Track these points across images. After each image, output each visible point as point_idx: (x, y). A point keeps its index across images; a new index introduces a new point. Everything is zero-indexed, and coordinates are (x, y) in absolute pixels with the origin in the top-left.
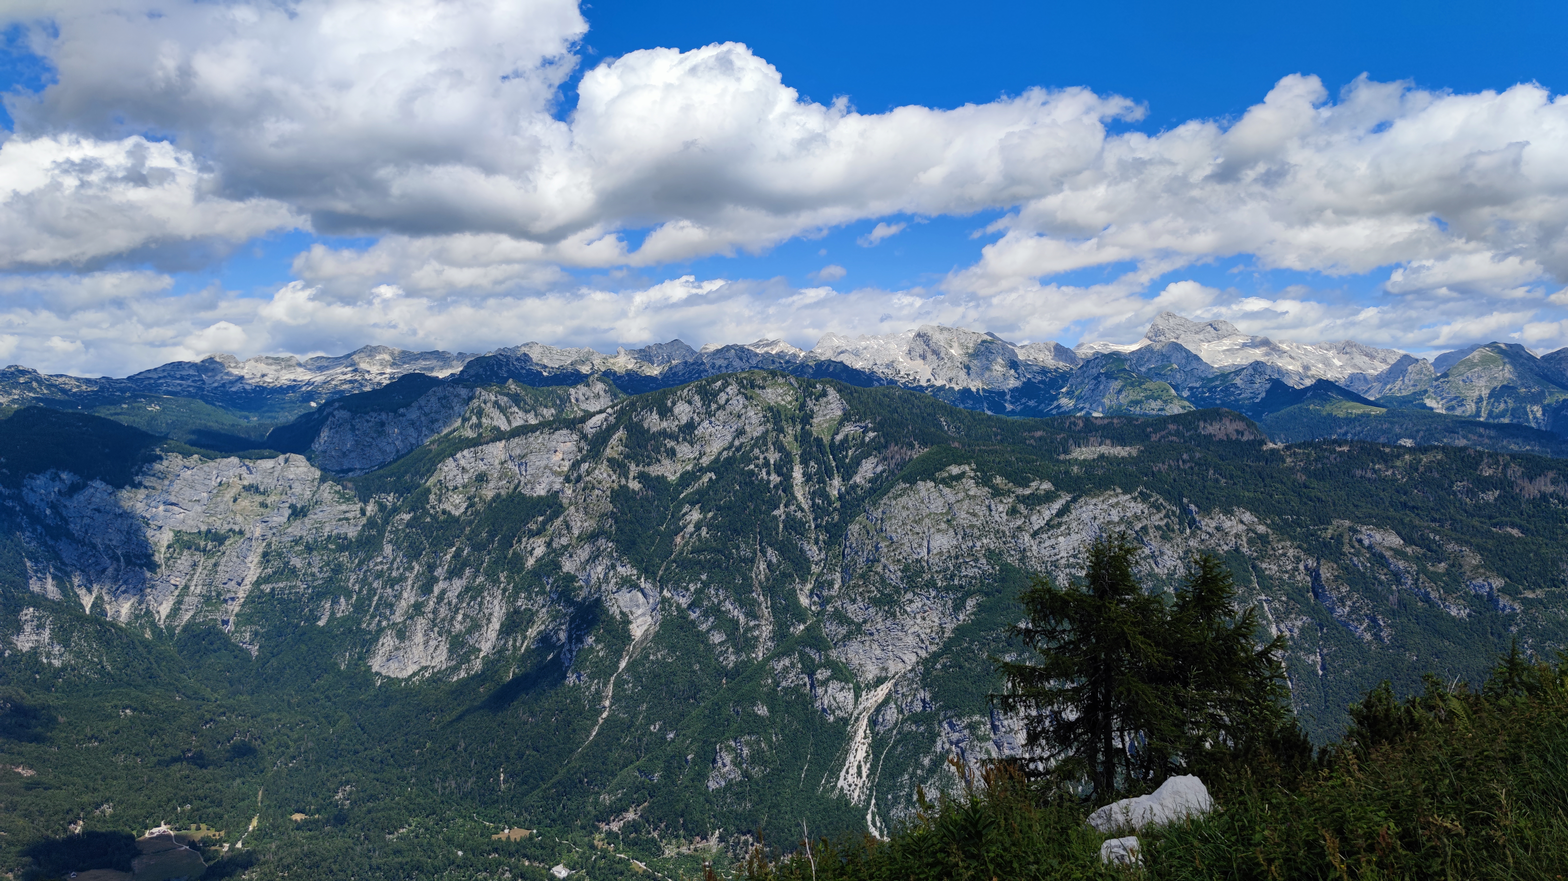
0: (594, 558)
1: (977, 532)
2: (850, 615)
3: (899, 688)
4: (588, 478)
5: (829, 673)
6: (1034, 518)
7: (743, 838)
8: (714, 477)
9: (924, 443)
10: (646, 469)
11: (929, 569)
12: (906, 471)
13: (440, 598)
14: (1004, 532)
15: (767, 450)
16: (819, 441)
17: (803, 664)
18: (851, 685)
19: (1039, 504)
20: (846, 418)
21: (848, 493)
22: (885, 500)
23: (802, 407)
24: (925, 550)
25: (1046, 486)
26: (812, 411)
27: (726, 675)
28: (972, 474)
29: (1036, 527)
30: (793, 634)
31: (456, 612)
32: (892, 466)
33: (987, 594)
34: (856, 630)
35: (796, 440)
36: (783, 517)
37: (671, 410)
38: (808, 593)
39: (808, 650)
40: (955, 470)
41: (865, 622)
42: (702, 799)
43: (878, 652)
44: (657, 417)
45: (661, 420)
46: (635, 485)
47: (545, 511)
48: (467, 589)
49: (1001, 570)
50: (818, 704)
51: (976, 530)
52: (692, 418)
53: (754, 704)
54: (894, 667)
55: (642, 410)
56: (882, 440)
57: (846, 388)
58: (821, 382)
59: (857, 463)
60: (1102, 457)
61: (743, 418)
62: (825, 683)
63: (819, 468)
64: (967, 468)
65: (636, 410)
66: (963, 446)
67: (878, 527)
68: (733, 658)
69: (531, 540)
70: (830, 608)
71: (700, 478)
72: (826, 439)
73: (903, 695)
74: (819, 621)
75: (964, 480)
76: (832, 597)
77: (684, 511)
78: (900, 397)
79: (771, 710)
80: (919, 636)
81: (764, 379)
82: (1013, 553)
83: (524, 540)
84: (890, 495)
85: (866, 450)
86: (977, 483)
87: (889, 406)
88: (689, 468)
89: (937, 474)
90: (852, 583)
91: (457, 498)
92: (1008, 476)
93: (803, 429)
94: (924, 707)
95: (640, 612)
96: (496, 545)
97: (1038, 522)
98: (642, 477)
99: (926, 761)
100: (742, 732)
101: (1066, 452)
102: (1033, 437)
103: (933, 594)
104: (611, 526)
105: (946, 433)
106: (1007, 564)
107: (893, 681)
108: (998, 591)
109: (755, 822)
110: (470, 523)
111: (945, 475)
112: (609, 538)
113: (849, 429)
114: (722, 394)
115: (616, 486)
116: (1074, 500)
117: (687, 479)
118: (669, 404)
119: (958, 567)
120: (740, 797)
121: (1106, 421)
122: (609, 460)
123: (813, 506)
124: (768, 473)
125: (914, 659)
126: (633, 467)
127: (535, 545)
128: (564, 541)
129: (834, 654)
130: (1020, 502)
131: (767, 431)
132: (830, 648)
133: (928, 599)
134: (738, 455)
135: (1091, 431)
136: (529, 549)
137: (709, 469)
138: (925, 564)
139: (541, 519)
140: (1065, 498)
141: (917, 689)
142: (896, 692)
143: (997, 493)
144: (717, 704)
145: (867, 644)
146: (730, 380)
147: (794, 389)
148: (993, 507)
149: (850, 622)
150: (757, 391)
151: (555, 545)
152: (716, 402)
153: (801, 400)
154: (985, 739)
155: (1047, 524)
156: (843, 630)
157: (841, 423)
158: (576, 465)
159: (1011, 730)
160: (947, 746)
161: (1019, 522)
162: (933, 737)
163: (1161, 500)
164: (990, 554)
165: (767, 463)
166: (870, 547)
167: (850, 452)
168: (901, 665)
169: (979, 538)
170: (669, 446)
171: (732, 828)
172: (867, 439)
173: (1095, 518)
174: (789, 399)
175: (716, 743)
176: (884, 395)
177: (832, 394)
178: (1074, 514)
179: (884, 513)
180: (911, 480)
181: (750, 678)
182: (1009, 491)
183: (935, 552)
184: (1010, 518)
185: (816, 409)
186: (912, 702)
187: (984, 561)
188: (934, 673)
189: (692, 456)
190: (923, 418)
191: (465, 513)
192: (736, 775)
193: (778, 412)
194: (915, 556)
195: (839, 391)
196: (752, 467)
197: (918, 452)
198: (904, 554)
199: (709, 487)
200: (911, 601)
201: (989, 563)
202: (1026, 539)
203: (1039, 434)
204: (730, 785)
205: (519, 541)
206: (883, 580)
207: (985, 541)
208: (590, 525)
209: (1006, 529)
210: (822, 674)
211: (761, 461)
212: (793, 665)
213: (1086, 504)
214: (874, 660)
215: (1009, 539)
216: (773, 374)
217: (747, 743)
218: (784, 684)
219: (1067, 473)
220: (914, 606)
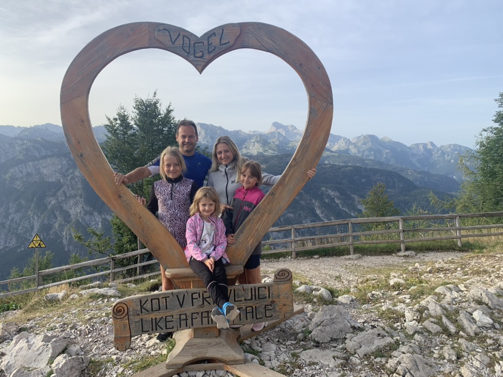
0: (76, 204)
13: (12, 221)
31: (19, 226)
47: (55, 187)
48: (23, 217)
69: (50, 198)
83: (47, 198)
91: (18, 183)
95: (93, 224)
104: (82, 192)
110: (24, 192)
112: (81, 197)
127: (51, 200)
128: (63, 198)
136: (49, 201)
139: (53, 190)
151: (59, 200)
158: (67, 170)
191: (22, 188)
205: (45, 199)
208: (73, 192)
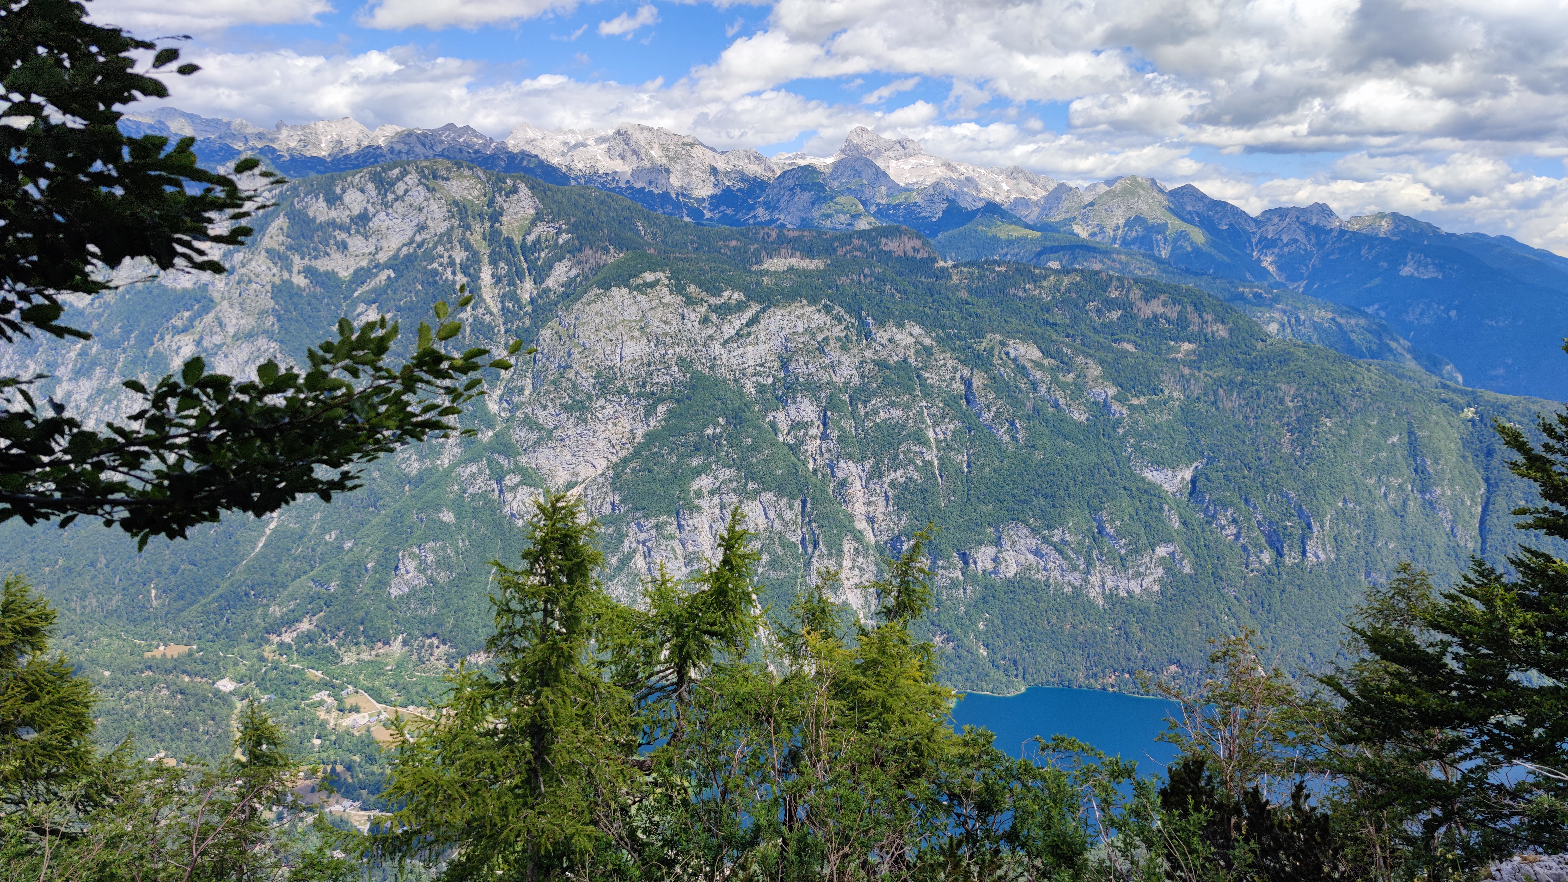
1: (669, 341)
2: (540, 421)
3: (589, 492)
4: (243, 271)
5: (518, 478)
6: (725, 327)
7: (428, 641)
8: (393, 275)
9: (620, 248)
10: (313, 263)
11: (622, 376)
12: (600, 276)
13: (65, 402)
14: (695, 341)
15: (452, 248)
16: (509, 241)
17: (491, 471)
18: (541, 490)
19: (731, 314)
20: (538, 217)
21: (540, 297)
22: (578, 305)
23: (491, 203)
24: (618, 357)
25: (738, 296)
26: (502, 208)
27: (409, 482)
28: (667, 282)
29: (726, 337)
30: (481, 441)
31: (87, 417)
32: (586, 270)
33: (677, 401)
34: (546, 436)
35: (485, 239)
36: (470, 320)
37: (340, 198)
38: (497, 399)
39: (496, 456)
40: (649, 277)
41: (556, 428)
42: (383, 606)
43: (569, 458)
44: (324, 204)
45: (329, 209)
46: (300, 281)
47: (192, 306)
48: (99, 392)
49: (692, 378)
50: (506, 510)
51: (668, 338)
52: (366, 209)
53: (439, 511)
54: (585, 472)
55: (306, 195)
56: (577, 243)
57: (539, 185)
58: (511, 177)
59: (550, 265)
60: (791, 269)
61: (425, 211)
62: (514, 488)
63: (510, 270)
64: (661, 275)
65: (298, 196)
66: (659, 253)
67: (571, 332)
68: (416, 465)
69: (177, 338)
70: (519, 415)
71: (376, 275)
72: (517, 240)
73: (593, 498)
74: (508, 428)
75: (658, 288)
76: (522, 403)
77: (359, 310)
78: (596, 198)
79: (458, 516)
80: (610, 441)
81: (448, 170)
82: (703, 361)
83: (168, 337)
84: (584, 300)
85: (560, 253)
86: (671, 291)
87: (585, 207)
88: (364, 264)
89: (631, 281)
90: (542, 389)
92: (700, 285)
93: (491, 226)
94: (613, 510)
96: (132, 342)
97: (728, 331)
98: (309, 272)
99: (614, 561)
100: (426, 539)
101: (759, 262)
102: (727, 246)
103: (625, 400)
104: (273, 325)
105: (642, 238)
106: (697, 371)
107: (583, 485)
108: (689, 398)
109: (440, 625)
110: (98, 316)
111: (639, 281)
112: (271, 338)
113: (542, 230)
114: (400, 183)
115: (277, 281)
116: (763, 310)
117: (360, 276)
118: (338, 190)
119: (650, 374)
120: (424, 602)
121: (798, 234)
122: (268, 251)
123: (503, 309)
124: (454, 273)
125: (605, 463)
126: (297, 259)
127: (181, 344)
128: (217, 339)
129: (523, 460)
130: (712, 311)
131: (452, 228)
132: (520, 454)
133: (620, 405)
134: (420, 252)
135: (783, 243)
136: (174, 347)
137: (387, 266)
138: (617, 371)
139: (187, 314)
140: (755, 308)
141: (606, 493)
142: (586, 495)
143: (690, 301)
144: (399, 512)
145: (558, 449)
146: (409, 168)
147: (482, 182)
148: (686, 315)
149: (540, 428)
150: (440, 182)
151: (205, 344)
152: (394, 192)
153: (490, 195)
154: (671, 537)
155: (737, 334)
156: (533, 437)
157: (533, 223)
158: (227, 255)
159: (696, 529)
160: (634, 545)
161: (711, 331)
162: (621, 538)
163: (842, 313)
164: (682, 362)
165: (452, 263)
166: (562, 353)
167: (543, 254)
168: (591, 470)
169: (671, 346)
170: (339, 238)
171: (417, 633)
172: (561, 241)
173: (782, 329)
174: (477, 193)
175: (398, 550)
176: (580, 195)
177: (524, 191)
178: (763, 324)
179: (577, 318)
180: (605, 285)
181: (435, 485)
182: (702, 300)
183: (628, 359)
184: (701, 326)
185: (506, 206)
186: (601, 505)
187: (676, 369)
188: (624, 477)
189: (367, 251)
190: (620, 222)
191: (91, 305)
192: (421, 581)
193: (465, 207)
194: (608, 363)
195: (532, 188)
196: (435, 265)
197: (613, 257)
198: (597, 361)
199: (388, 286)
200: (603, 408)
201: (680, 371)
202: (716, 347)
203: (733, 243)
204: (413, 592)
205: (162, 338)
206: (575, 386)
207: (677, 349)
208: (247, 323)
209: (698, 337)
210: (510, 480)
211: (446, 260)
212: (480, 471)
213: (774, 314)
214: (565, 465)
215: (700, 348)
216: (459, 166)
217: (432, 550)
218: (471, 490)
219: (758, 284)
220: (605, 412)
